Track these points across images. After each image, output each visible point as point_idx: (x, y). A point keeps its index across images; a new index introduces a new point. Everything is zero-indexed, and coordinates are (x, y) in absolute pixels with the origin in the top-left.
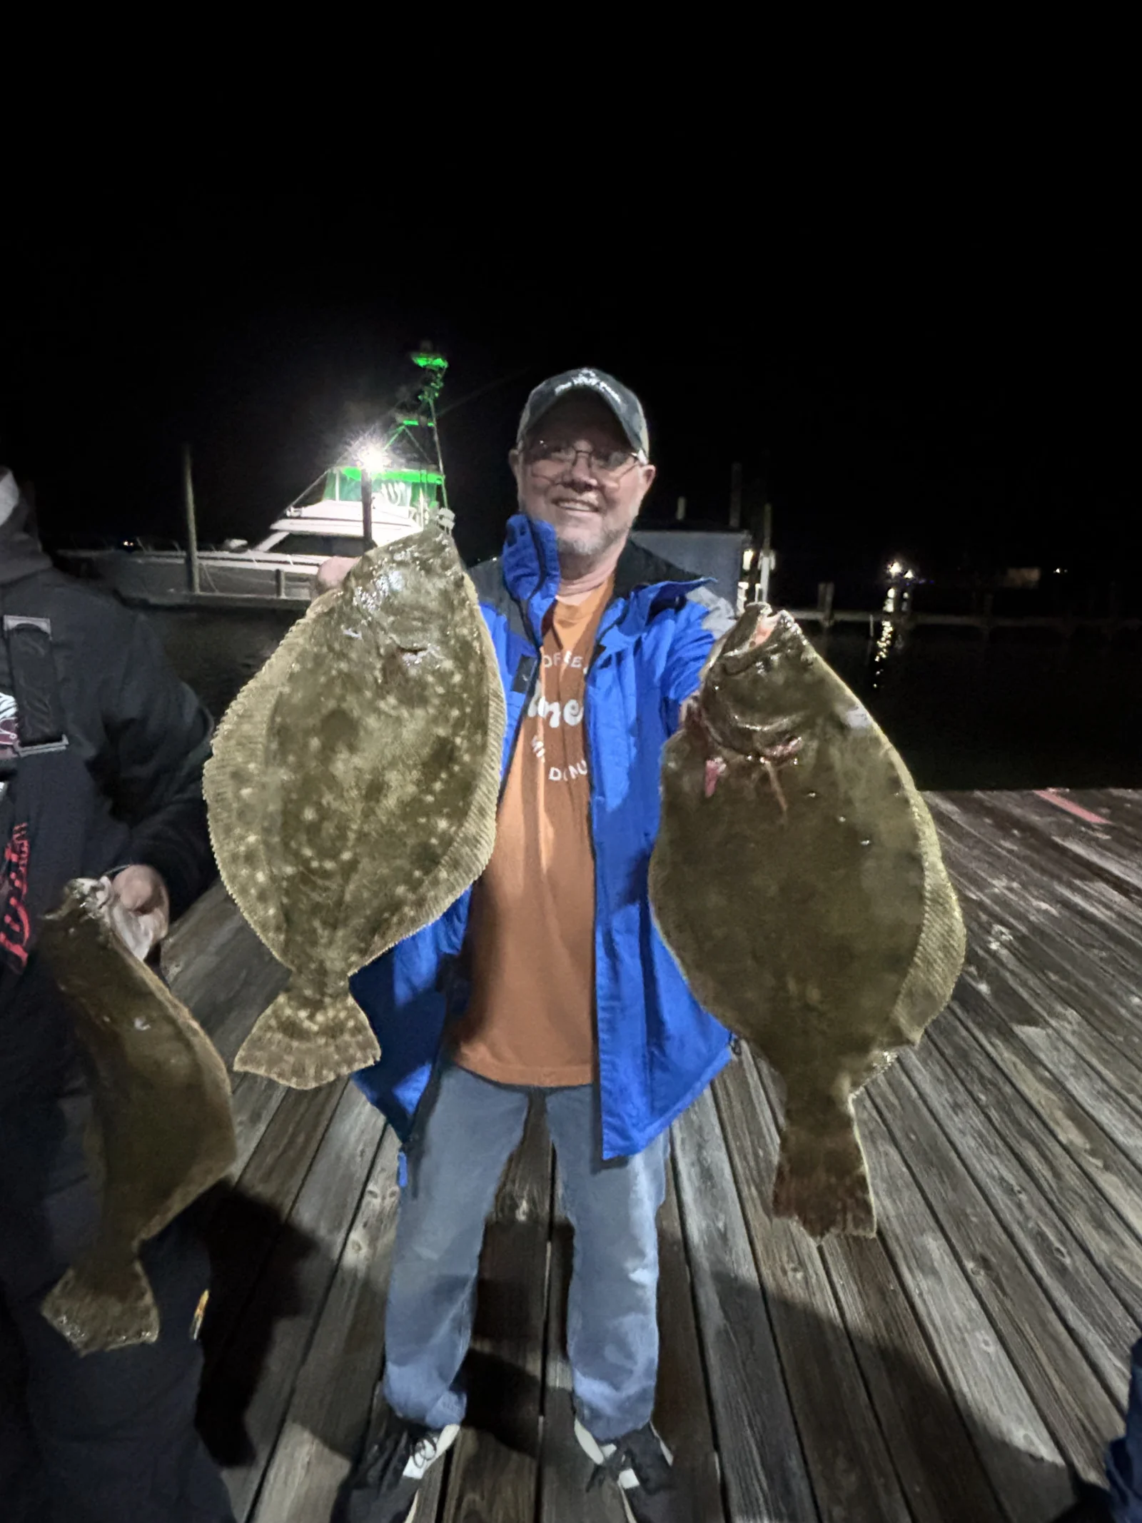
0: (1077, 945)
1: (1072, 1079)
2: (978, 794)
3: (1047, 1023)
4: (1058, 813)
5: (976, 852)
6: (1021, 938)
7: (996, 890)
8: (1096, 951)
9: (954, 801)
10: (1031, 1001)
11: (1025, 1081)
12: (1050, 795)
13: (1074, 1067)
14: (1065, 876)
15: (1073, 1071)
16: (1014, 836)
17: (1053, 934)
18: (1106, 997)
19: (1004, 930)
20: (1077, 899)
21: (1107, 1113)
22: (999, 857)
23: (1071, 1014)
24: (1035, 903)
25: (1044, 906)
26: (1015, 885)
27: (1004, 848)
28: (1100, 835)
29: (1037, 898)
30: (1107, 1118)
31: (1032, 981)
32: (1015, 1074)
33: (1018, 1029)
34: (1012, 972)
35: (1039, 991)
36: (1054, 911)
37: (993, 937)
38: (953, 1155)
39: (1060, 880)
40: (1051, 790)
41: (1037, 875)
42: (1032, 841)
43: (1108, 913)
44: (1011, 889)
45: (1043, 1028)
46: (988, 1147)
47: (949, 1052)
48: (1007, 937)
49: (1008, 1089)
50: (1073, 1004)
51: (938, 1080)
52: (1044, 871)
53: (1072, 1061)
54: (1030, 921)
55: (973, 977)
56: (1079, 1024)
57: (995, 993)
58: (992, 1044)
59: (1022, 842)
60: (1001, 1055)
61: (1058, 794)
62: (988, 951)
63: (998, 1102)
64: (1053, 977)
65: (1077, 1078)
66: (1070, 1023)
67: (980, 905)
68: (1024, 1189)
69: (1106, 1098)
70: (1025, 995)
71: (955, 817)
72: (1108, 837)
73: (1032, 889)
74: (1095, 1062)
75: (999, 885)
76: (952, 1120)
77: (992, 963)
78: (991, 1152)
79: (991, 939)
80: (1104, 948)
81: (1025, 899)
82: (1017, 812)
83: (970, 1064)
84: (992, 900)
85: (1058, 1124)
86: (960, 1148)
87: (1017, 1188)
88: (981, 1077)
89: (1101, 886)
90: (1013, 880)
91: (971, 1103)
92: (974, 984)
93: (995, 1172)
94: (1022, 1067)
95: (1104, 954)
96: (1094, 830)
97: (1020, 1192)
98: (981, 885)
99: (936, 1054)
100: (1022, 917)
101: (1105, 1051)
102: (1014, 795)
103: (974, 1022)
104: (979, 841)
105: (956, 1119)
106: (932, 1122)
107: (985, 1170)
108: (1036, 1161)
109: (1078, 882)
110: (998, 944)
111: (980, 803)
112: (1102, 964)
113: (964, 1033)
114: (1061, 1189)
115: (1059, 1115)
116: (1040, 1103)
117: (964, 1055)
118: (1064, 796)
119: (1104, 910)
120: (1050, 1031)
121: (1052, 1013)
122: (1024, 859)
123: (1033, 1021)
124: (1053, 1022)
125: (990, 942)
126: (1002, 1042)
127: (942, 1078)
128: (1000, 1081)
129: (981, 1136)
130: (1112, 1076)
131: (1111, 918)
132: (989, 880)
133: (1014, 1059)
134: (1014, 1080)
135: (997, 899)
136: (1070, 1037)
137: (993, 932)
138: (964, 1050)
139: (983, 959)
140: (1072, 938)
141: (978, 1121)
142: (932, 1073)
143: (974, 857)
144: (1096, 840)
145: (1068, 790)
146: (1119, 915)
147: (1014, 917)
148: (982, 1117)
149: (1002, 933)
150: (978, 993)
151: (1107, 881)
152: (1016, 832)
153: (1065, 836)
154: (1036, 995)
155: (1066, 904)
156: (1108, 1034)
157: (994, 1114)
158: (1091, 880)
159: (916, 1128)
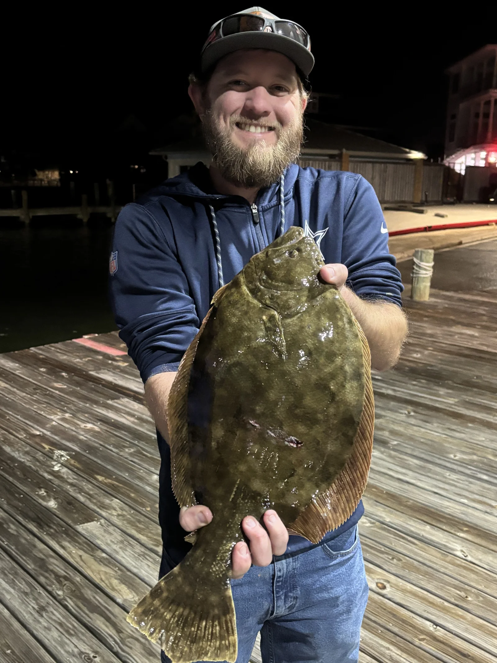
0: (114, 450)
1: (121, 553)
2: (33, 349)
3: (100, 515)
4: (92, 354)
5: (35, 397)
6: (76, 456)
7: (54, 423)
8: (127, 450)
9: (15, 359)
10: (88, 503)
11: (89, 567)
12: (86, 341)
13: (122, 542)
14: (101, 400)
15: (121, 545)
16: (63, 376)
17: (96, 445)
18: (137, 482)
19: (63, 453)
20: (112, 415)
21: (146, 567)
22: (52, 396)
23: (116, 503)
24: (83, 425)
25: (89, 426)
26: (67, 415)
27: (56, 389)
28: (121, 364)
29: (84, 421)
30: (146, 571)
31: (87, 487)
32: (82, 563)
33: (80, 528)
34: (72, 485)
35: (91, 492)
36: (97, 429)
37: (55, 461)
38: (43, 651)
39: (96, 403)
40: (86, 337)
41: (81, 404)
42: (76, 378)
43: (132, 419)
44: (64, 419)
45: (97, 521)
46: (68, 632)
47: (30, 566)
48: (66, 458)
49: (78, 579)
50: (116, 495)
51: (26, 594)
52: (86, 399)
53: (120, 538)
54: (80, 441)
55: (43, 498)
56: (122, 509)
57: (61, 506)
58: (63, 547)
59: (70, 381)
60: (70, 553)
61: (90, 339)
62: (53, 473)
63: (73, 592)
64: (100, 478)
65: (124, 550)
66: (115, 510)
67: (43, 438)
68: (96, 652)
69: (144, 555)
70: (82, 499)
71: (17, 372)
72: (126, 364)
73: (79, 415)
74: (134, 532)
75: (56, 418)
76: (39, 622)
77: (56, 481)
78: (71, 635)
79: (54, 463)
80: (133, 445)
81: (76, 425)
82: (63, 358)
83: (48, 570)
84: (52, 433)
85: (113, 589)
86: (46, 642)
87: (92, 655)
88: (58, 577)
89: (125, 400)
90: (65, 412)
91: (51, 601)
92: (44, 503)
93: (76, 650)
94: (85, 556)
95: (132, 450)
96: (117, 361)
97: (95, 657)
98: (41, 421)
99: (21, 571)
100: (74, 439)
101: (139, 522)
102: (59, 345)
103: (48, 534)
104: (37, 388)
105: (41, 620)
106: (24, 632)
107: (68, 652)
108: (104, 627)
109: (110, 402)
110: (59, 465)
111: (35, 357)
112: (131, 459)
113: (41, 546)
114: (122, 640)
115: (115, 582)
116: (101, 579)
117: (42, 564)
118: (94, 340)
119: (129, 418)
120: (102, 521)
121: (103, 506)
122: (73, 393)
123: (89, 517)
124: (104, 514)
125: (53, 466)
126: (69, 542)
127: (28, 590)
128: (71, 573)
129: (61, 624)
130: (145, 538)
131: (133, 423)
132: (48, 417)
133: (81, 553)
134: (80, 569)
135: (56, 430)
136: (115, 520)
137: (55, 457)
138: (42, 560)
139: (50, 480)
140: (110, 445)
141: (58, 614)
142: (20, 590)
143: (35, 401)
144: (118, 367)
145: (97, 335)
146: (139, 419)
147: (69, 441)
148: (62, 609)
149: (62, 456)
150: (48, 509)
151: (128, 396)
152: (64, 374)
153: (98, 369)
154: (90, 497)
155: (105, 421)
156: (140, 508)
157: (70, 603)
158: (118, 398)
159: (10, 643)
